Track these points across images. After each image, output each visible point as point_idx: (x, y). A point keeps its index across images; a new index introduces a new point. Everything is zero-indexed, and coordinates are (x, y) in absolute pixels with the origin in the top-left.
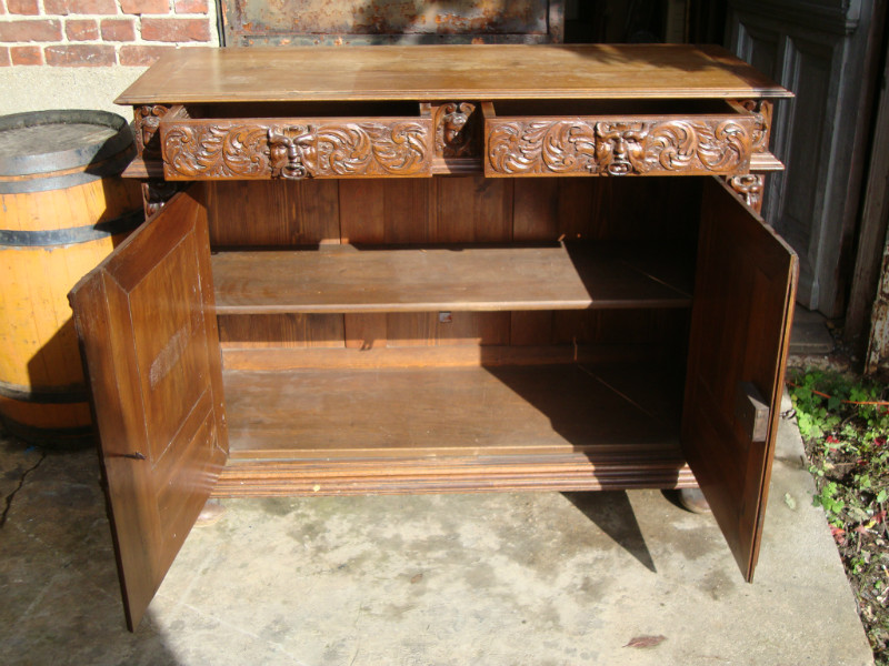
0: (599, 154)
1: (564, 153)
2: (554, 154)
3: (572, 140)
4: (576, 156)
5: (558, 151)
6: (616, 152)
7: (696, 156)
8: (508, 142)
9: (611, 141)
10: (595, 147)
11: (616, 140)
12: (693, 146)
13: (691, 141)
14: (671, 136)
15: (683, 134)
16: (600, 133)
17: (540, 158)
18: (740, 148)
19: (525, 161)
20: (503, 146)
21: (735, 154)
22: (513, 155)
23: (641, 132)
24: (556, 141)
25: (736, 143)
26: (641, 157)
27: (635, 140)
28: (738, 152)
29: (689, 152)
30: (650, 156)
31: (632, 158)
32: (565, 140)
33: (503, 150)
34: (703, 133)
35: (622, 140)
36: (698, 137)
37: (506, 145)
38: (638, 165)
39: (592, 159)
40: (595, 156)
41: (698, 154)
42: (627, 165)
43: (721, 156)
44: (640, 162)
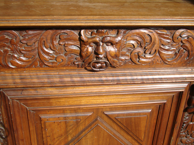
0: (83, 54)
1: (56, 53)
2: (48, 54)
3: (61, 43)
4: (66, 55)
5: (51, 52)
6: (97, 53)
7: (158, 54)
8: (9, 44)
9: (92, 44)
10: (80, 49)
11: (97, 44)
12: (156, 47)
13: (154, 43)
14: (140, 40)
15: (149, 38)
16: (83, 37)
17: (37, 56)
18: (190, 49)
19: (24, 59)
20: (6, 48)
21: (186, 53)
22: (16, 56)
23: (116, 37)
24: (49, 45)
25: (187, 45)
26: (116, 56)
27: (112, 44)
28: (189, 51)
29: (153, 51)
30: (123, 55)
31: (109, 57)
32: (56, 43)
33: (6, 52)
34: (164, 38)
35: (101, 44)
36: (160, 40)
37: (9, 47)
38: (114, 62)
39: (78, 57)
40: (81, 55)
41: (159, 52)
42: (105, 63)
43: (176, 54)
44: (116, 60)
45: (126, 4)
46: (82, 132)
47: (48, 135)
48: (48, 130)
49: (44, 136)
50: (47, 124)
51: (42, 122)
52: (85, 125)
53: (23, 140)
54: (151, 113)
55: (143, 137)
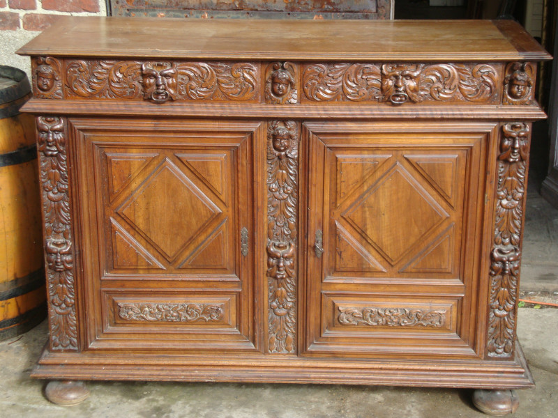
0: (384, 87)
1: (359, 87)
2: (351, 87)
3: (364, 77)
4: (367, 89)
5: (354, 86)
6: (396, 86)
7: (458, 90)
8: (317, 78)
9: (392, 78)
10: (381, 83)
11: (396, 77)
12: (456, 82)
13: (453, 78)
14: (438, 75)
15: (447, 73)
16: (384, 72)
17: (341, 90)
18: (492, 84)
19: (329, 92)
20: (314, 81)
21: (488, 89)
22: (321, 88)
23: (415, 71)
24: (352, 78)
25: (489, 80)
26: (415, 90)
27: (411, 77)
28: (491, 87)
29: (452, 87)
30: (423, 90)
31: (408, 91)
32: (359, 77)
33: (314, 84)
34: (463, 73)
35: (401, 77)
36: (459, 75)
37: (316, 80)
38: (413, 96)
39: (379, 91)
40: (382, 89)
41: (460, 88)
42: (405, 96)
43: (477, 90)
44: (415, 94)
45: (432, 42)
46: (379, 180)
47: (343, 179)
48: (344, 173)
49: (338, 181)
50: (343, 166)
51: (338, 163)
52: (383, 170)
53: (315, 185)
54: (457, 160)
55: (450, 192)
